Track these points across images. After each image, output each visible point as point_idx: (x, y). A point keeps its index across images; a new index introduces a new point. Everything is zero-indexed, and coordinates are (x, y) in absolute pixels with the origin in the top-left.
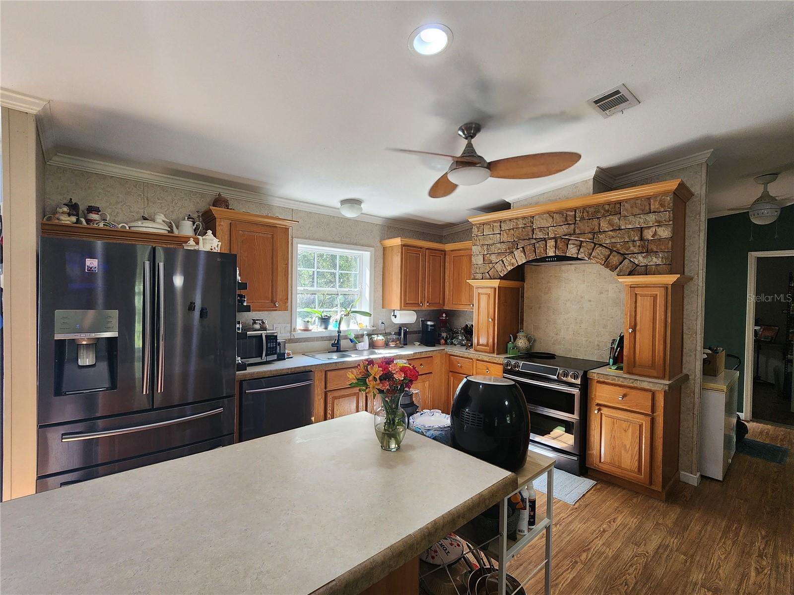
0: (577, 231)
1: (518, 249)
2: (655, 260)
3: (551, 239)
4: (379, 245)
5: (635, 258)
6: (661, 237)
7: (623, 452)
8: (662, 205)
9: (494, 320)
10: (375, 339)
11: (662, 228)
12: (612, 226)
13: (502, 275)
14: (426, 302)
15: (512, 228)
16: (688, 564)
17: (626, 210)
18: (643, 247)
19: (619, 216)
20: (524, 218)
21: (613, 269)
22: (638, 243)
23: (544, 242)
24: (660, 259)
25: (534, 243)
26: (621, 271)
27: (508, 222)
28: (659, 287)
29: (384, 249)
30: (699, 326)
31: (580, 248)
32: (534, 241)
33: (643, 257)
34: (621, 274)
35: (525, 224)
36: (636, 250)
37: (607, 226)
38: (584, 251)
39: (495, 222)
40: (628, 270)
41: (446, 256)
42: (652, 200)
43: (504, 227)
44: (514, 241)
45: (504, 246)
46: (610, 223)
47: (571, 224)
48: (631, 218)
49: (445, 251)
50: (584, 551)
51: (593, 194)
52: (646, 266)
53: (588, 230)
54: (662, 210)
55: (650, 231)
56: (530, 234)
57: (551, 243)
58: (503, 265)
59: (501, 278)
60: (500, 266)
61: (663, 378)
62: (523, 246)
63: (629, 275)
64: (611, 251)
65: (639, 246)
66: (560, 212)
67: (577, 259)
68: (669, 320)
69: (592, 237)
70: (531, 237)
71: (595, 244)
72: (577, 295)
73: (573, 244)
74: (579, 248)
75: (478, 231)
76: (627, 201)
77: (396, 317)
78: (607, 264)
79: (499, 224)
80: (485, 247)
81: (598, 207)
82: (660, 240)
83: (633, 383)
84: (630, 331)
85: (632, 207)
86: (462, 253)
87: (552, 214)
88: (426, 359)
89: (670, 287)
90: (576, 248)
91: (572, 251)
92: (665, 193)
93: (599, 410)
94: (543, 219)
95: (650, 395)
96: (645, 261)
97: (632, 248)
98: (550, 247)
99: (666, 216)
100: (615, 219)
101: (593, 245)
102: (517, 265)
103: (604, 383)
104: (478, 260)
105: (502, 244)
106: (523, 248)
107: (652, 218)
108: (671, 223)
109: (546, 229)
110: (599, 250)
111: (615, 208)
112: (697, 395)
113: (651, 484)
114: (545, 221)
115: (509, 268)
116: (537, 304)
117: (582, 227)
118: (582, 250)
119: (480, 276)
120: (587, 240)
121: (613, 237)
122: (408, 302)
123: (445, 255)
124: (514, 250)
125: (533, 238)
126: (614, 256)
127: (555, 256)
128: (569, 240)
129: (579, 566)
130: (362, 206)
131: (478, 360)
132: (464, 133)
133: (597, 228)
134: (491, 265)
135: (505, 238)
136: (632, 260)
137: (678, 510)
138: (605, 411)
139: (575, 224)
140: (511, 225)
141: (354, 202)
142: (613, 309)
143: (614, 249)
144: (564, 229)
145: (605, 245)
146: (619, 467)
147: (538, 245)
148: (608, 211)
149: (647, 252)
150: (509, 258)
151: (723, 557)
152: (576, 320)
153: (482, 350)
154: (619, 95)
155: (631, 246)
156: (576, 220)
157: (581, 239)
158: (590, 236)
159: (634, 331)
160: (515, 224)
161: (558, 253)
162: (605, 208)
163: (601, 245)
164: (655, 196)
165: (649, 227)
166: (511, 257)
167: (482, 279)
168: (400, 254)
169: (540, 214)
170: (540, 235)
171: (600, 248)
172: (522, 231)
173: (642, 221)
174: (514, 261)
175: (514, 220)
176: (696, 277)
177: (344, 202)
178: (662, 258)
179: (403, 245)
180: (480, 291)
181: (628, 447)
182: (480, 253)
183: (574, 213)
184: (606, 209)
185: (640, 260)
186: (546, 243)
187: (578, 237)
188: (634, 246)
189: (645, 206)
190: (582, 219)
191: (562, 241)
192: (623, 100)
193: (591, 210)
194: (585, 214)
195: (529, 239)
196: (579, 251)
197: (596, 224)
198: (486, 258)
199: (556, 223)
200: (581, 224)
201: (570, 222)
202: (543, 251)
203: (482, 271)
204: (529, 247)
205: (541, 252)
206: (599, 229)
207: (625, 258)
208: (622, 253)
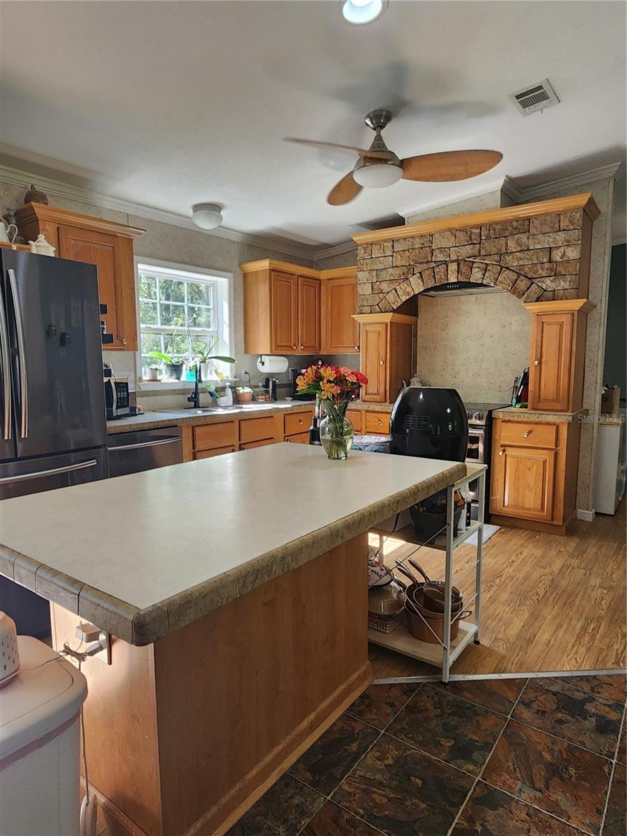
0: (483, 252)
1: (414, 274)
2: (563, 283)
3: (453, 261)
4: (238, 269)
5: (543, 282)
6: (569, 258)
7: (527, 492)
8: (572, 222)
9: (385, 362)
10: (241, 392)
11: (572, 248)
12: (521, 246)
13: (395, 308)
14: (300, 344)
15: (406, 248)
16: (587, 576)
17: (536, 227)
18: (551, 270)
19: (527, 234)
20: (422, 236)
21: (520, 295)
22: (546, 266)
23: (445, 266)
24: (568, 283)
25: (433, 268)
26: (528, 298)
27: (402, 241)
28: (567, 314)
29: (245, 275)
30: (600, 358)
31: (486, 272)
32: (434, 265)
33: (551, 281)
34: (528, 301)
35: (423, 244)
36: (544, 274)
37: (514, 246)
38: (490, 276)
39: (386, 241)
40: (536, 296)
41: (322, 287)
42: (561, 217)
43: (397, 247)
44: (410, 265)
45: (397, 272)
46: (518, 243)
47: (476, 244)
48: (540, 237)
49: (320, 280)
50: (497, 578)
51: (501, 207)
52: (554, 291)
53: (494, 250)
54: (572, 227)
55: (558, 252)
56: (429, 255)
57: (453, 267)
58: (396, 295)
59: (394, 311)
60: (392, 296)
61: (567, 411)
62: (420, 270)
63: (536, 301)
64: (519, 275)
65: (548, 269)
66: (463, 229)
67: (482, 285)
68: (574, 349)
69: (498, 259)
70: (430, 259)
71: (502, 267)
72: (478, 330)
73: (478, 268)
74: (484, 271)
75: (365, 253)
76: (536, 217)
77: (263, 364)
78: (514, 290)
79: (391, 243)
80: (374, 273)
81: (505, 224)
82: (568, 261)
83: (538, 417)
84: (536, 363)
85: (541, 224)
86: (343, 282)
87: (454, 232)
88: (305, 414)
89: (576, 313)
90: (481, 273)
91: (476, 276)
92: (575, 209)
93: (504, 451)
94: (443, 238)
95: (554, 428)
96: (553, 285)
97: (540, 271)
98: (451, 271)
99: (576, 234)
100: (524, 237)
101: (499, 268)
102: (413, 294)
103: (509, 421)
104: (365, 290)
105: (395, 268)
106: (420, 273)
107: (561, 236)
108: (580, 242)
109: (447, 250)
110: (506, 273)
111: (524, 225)
112: (595, 430)
113: (552, 520)
114: (446, 240)
115: (404, 298)
116: (433, 343)
117: (488, 248)
118: (487, 274)
119: (368, 309)
120: (494, 263)
121: (521, 259)
122: (279, 344)
123: (320, 285)
124: (410, 275)
125: (432, 261)
126: (522, 281)
127: (458, 283)
128: (474, 262)
129: (494, 589)
130: (222, 213)
131: (367, 411)
132: (372, 122)
133: (504, 248)
134: (381, 295)
135: (399, 262)
136: (539, 284)
137: (577, 540)
138: (510, 451)
139: (480, 243)
140: (406, 245)
141: (214, 208)
142: (515, 345)
143: (522, 273)
144: (468, 250)
145: (511, 268)
146: (523, 508)
147: (438, 269)
148: (516, 228)
149: (555, 275)
150: (404, 286)
151: (615, 567)
152: (476, 359)
153: (371, 400)
154: (541, 91)
155: (539, 268)
156: (481, 239)
157: (486, 262)
158: (497, 257)
159: (540, 363)
160: (410, 244)
161: (461, 279)
162: (513, 226)
163: (507, 268)
164: (565, 212)
165: (558, 248)
166: (406, 285)
167: (371, 313)
168: (267, 282)
169: (442, 232)
170: (441, 257)
171: (507, 272)
172: (419, 252)
173: (551, 240)
174: (409, 289)
175: (410, 239)
176: (599, 304)
177: (197, 208)
178: (570, 281)
179: (272, 270)
180: (369, 328)
181: (531, 486)
182: (367, 280)
183: (479, 230)
184: (515, 226)
185: (548, 284)
186: (447, 266)
187: (484, 260)
188: (542, 269)
189: (554, 222)
190: (488, 237)
191: (465, 264)
192: (544, 97)
193: (498, 227)
194: (492, 231)
195: (428, 262)
196: (484, 275)
197: (503, 243)
198: (375, 287)
199: (458, 242)
200: (486, 244)
201: (475, 242)
202: (443, 277)
203: (370, 303)
204: (427, 272)
205: (441, 278)
206: (506, 249)
207: (533, 283)
208: (530, 277)
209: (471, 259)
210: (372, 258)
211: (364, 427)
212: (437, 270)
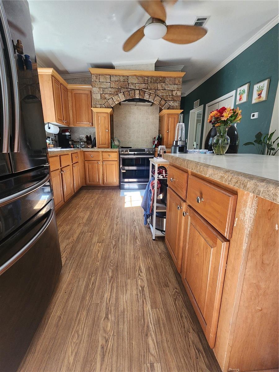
0: (149, 88)
1: (121, 93)
2: (176, 104)
3: (137, 90)
5: (170, 102)
8: (179, 82)
9: (108, 131)
11: (179, 91)
12: (163, 88)
13: (112, 106)
14: (64, 120)
15: (117, 80)
17: (167, 82)
18: (172, 98)
20: (123, 76)
22: (171, 96)
23: (134, 91)
26: (165, 107)
27: (114, 77)
28: (177, 115)
32: (130, 90)
34: (165, 109)
35: (124, 80)
36: (170, 100)
37: (160, 87)
38: (152, 98)
39: (106, 75)
40: (168, 107)
43: (113, 79)
44: (119, 88)
45: (113, 90)
46: (162, 86)
47: (146, 84)
48: (169, 86)
49: (67, 89)
51: (155, 71)
52: (173, 106)
53: (153, 88)
54: (179, 84)
55: (175, 92)
56: (127, 85)
57: (137, 92)
58: (113, 101)
59: (112, 108)
60: (111, 101)
63: (168, 109)
64: (162, 99)
66: (142, 77)
67: (148, 101)
69: (154, 91)
70: (127, 87)
71: (156, 95)
72: (138, 120)
73: (147, 94)
75: (96, 79)
76: (167, 77)
78: (160, 104)
79: (110, 76)
80: (102, 89)
81: (157, 78)
82: (177, 96)
85: (170, 81)
87: (137, 77)
90: (148, 96)
91: (146, 97)
92: (180, 77)
94: (133, 79)
96: (173, 104)
97: (169, 98)
98: (137, 94)
99: (180, 87)
100: (164, 85)
102: (120, 101)
104: (97, 96)
105: (112, 88)
106: (123, 92)
107: (176, 86)
108: (181, 90)
109: (134, 84)
110: (157, 98)
111: (163, 80)
114: (135, 80)
115: (116, 103)
116: (120, 124)
117: (151, 86)
118: (150, 97)
119: (99, 106)
120: (153, 93)
121: (163, 93)
122: (58, 118)
123: (68, 92)
124: (119, 93)
125: (129, 88)
126: (163, 101)
127: (139, 99)
128: (145, 91)
133: (156, 87)
134: (105, 100)
135: (113, 85)
136: (168, 103)
140: (117, 79)
144: (143, 86)
145: (159, 96)
148: (161, 80)
149: (174, 100)
150: (116, 97)
152: (137, 131)
153: (102, 147)
155: (169, 97)
156: (148, 82)
157: (151, 92)
159: (168, 131)
160: (118, 79)
161: (141, 97)
163: (158, 96)
164: (177, 78)
165: (175, 90)
166: (117, 97)
167: (100, 108)
168: (50, 82)
169: (133, 76)
170: (132, 87)
171: (158, 97)
172: (123, 83)
173: (172, 87)
174: (119, 99)
175: (118, 76)
178: (178, 103)
179: (52, 76)
180: (99, 114)
182: (98, 92)
183: (147, 78)
185: (171, 103)
186: (135, 91)
187: (149, 91)
188: (170, 98)
189: (174, 81)
190: (151, 82)
191: (142, 91)
193: (155, 79)
194: (152, 80)
195: (127, 88)
196: (149, 97)
197: (156, 86)
198: (102, 96)
199: (140, 82)
200: (150, 85)
201: (146, 83)
202: (133, 95)
203: (100, 103)
204: (126, 92)
205: (132, 96)
206: (157, 88)
207: (166, 102)
208: (165, 100)
209: (145, 90)
210: (100, 82)
211: (101, 159)
212: (130, 92)
